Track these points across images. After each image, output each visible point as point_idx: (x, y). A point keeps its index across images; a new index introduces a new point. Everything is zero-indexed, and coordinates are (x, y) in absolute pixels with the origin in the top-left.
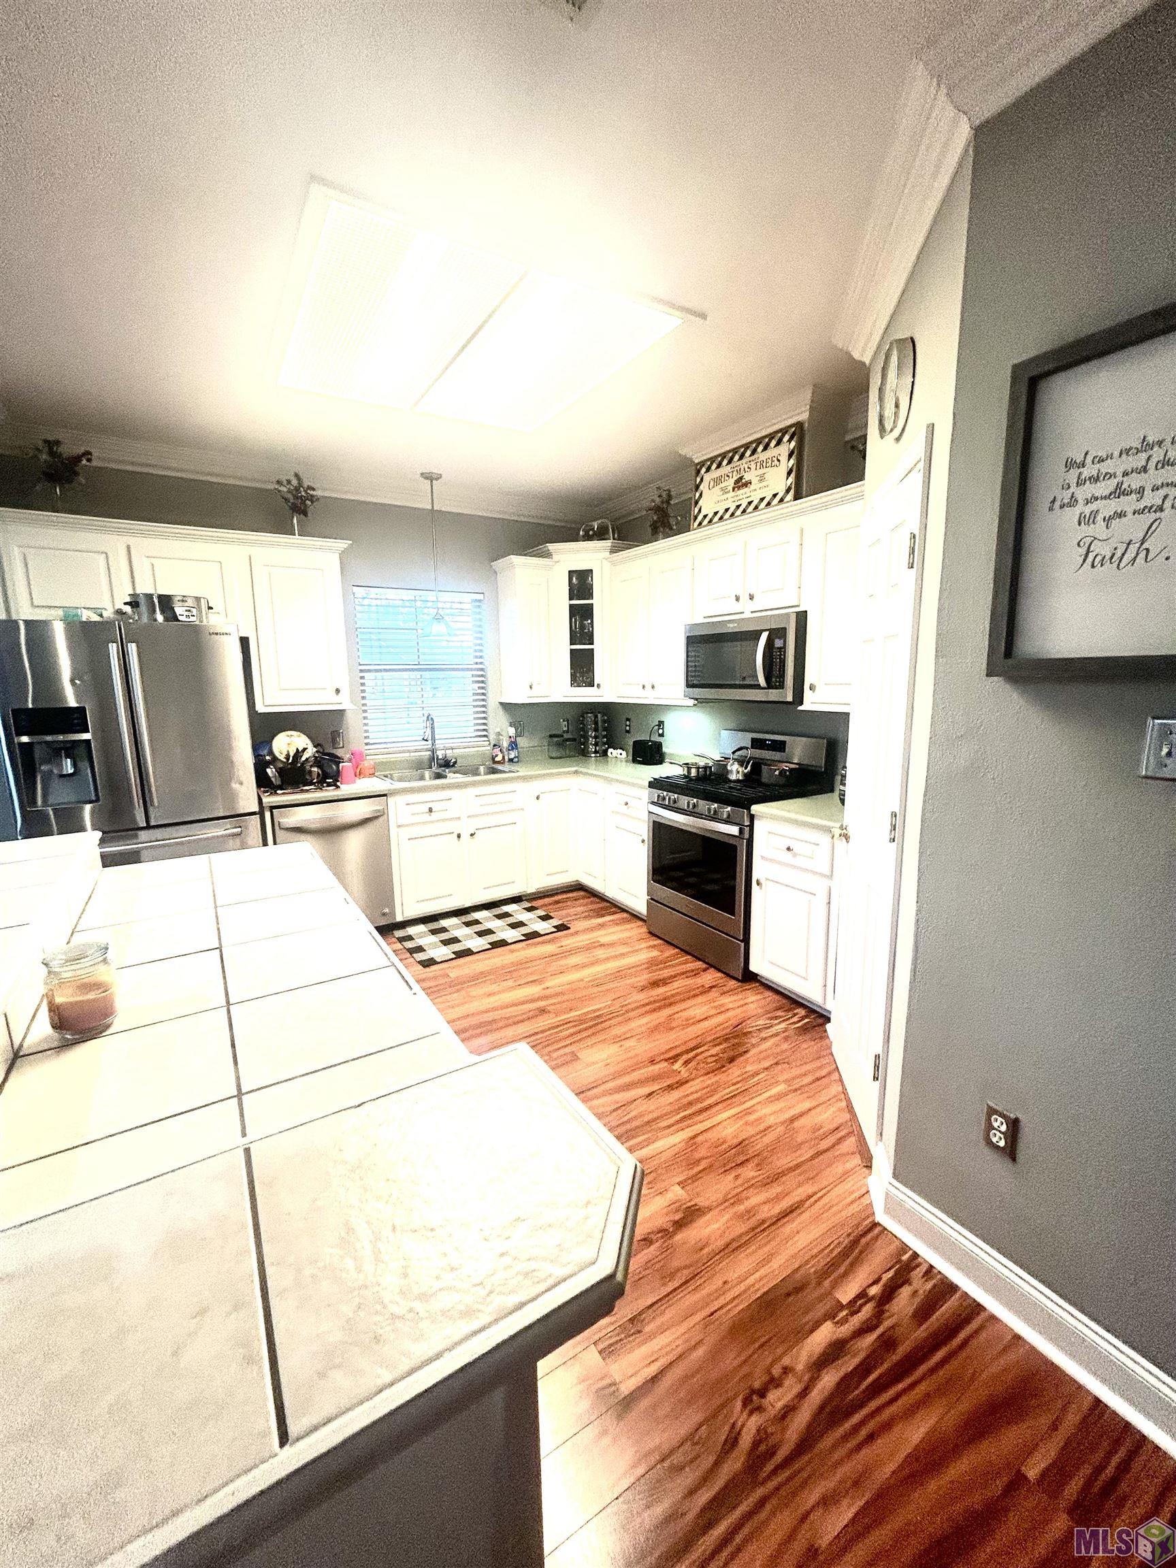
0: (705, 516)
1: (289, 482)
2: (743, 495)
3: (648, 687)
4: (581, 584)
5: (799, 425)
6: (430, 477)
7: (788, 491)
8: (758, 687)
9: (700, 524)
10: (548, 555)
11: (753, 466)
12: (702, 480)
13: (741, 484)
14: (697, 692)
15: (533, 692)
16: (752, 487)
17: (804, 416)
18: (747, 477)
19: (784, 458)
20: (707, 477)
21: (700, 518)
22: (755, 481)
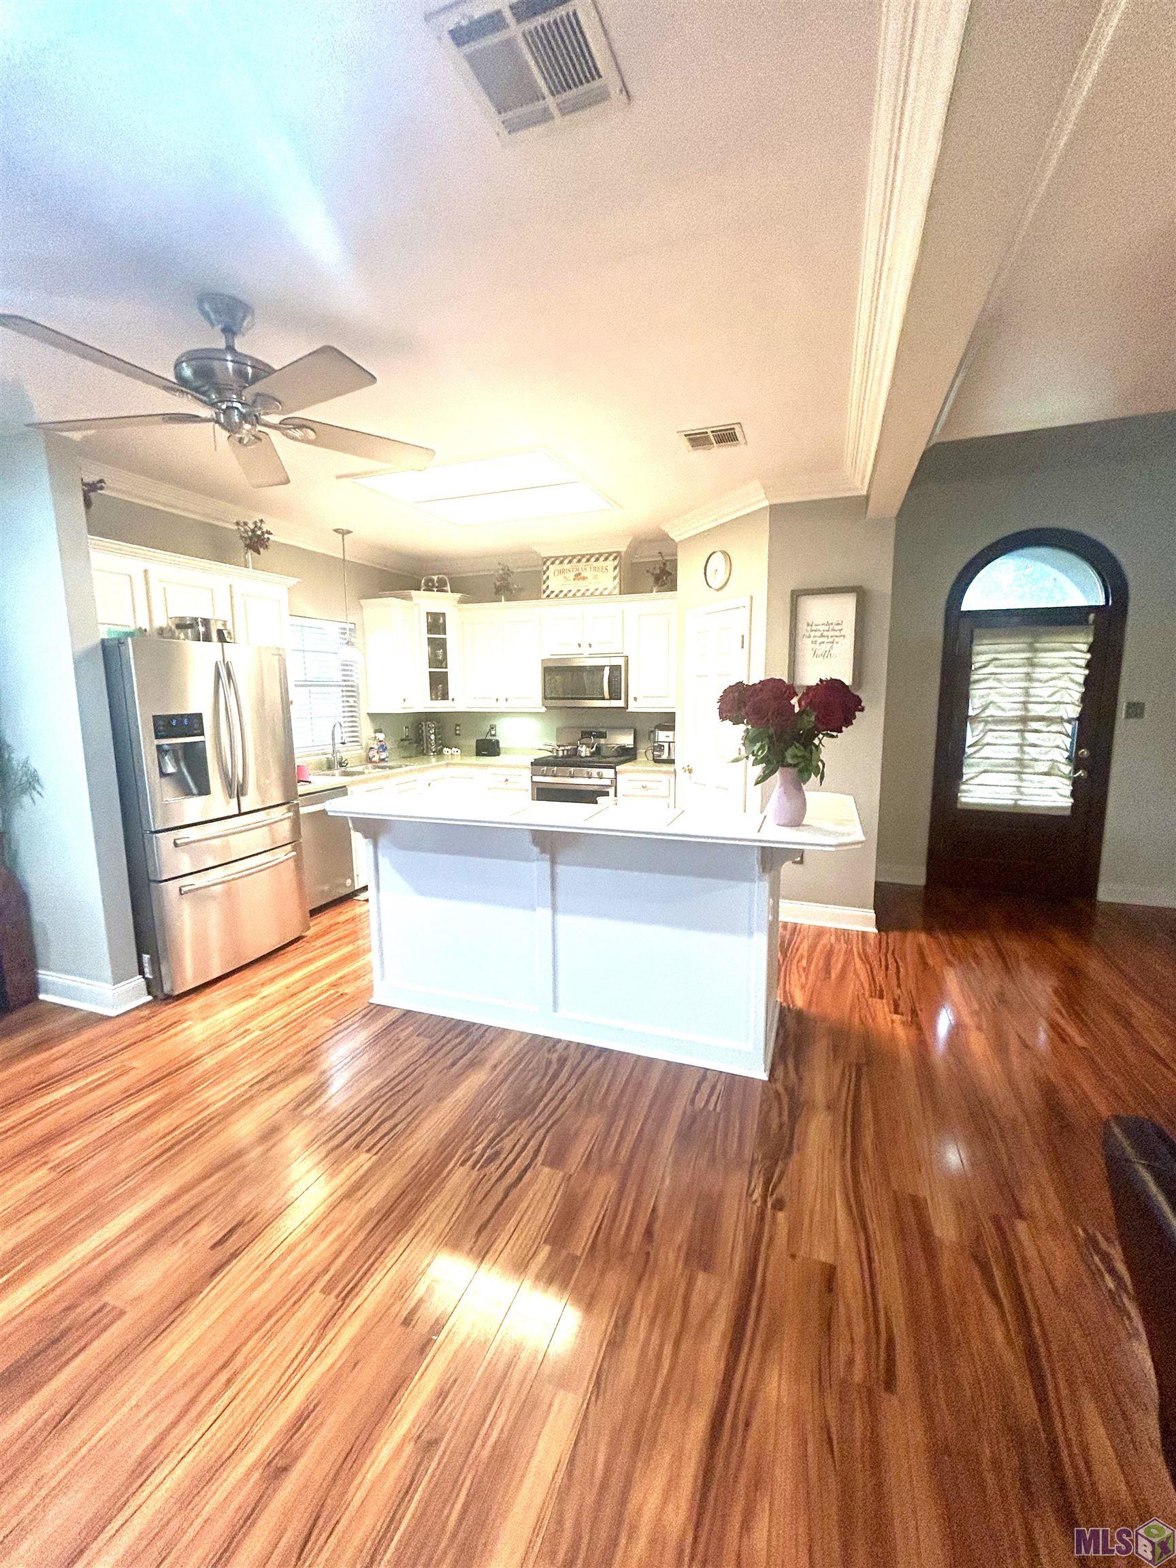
0: (552, 592)
1: (245, 524)
2: (582, 585)
3: (502, 700)
4: (436, 623)
5: (619, 553)
6: (344, 533)
7: (615, 588)
8: (603, 699)
9: (548, 596)
10: (409, 598)
11: (588, 568)
12: (548, 568)
13: (578, 576)
14: (550, 703)
15: (405, 705)
16: (589, 580)
17: (623, 549)
18: (584, 574)
19: (611, 569)
20: (552, 568)
21: (548, 592)
22: (590, 577)
